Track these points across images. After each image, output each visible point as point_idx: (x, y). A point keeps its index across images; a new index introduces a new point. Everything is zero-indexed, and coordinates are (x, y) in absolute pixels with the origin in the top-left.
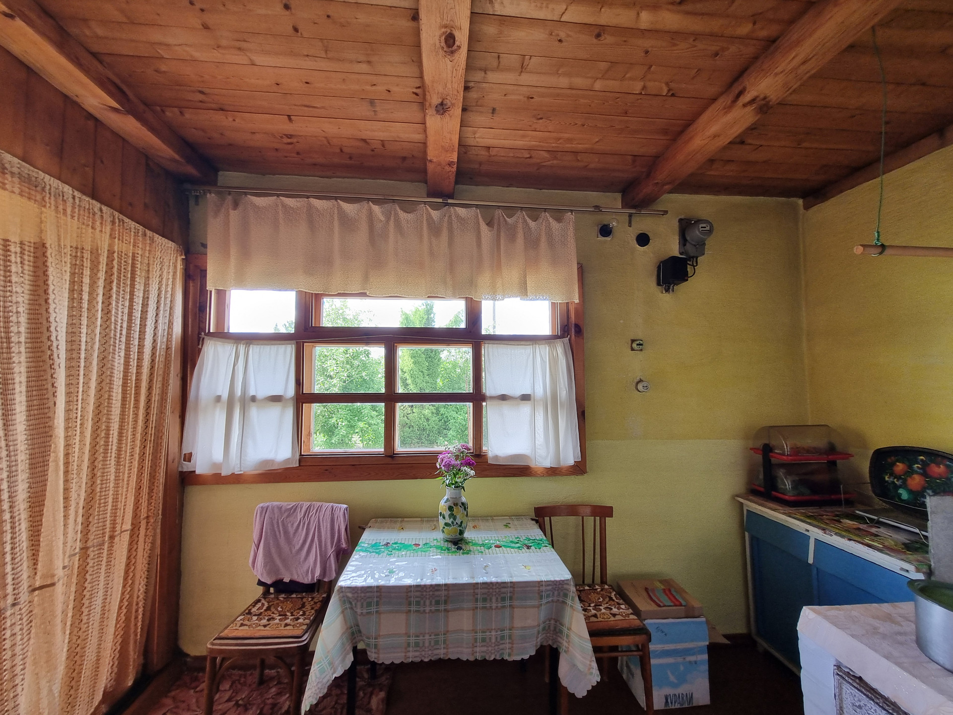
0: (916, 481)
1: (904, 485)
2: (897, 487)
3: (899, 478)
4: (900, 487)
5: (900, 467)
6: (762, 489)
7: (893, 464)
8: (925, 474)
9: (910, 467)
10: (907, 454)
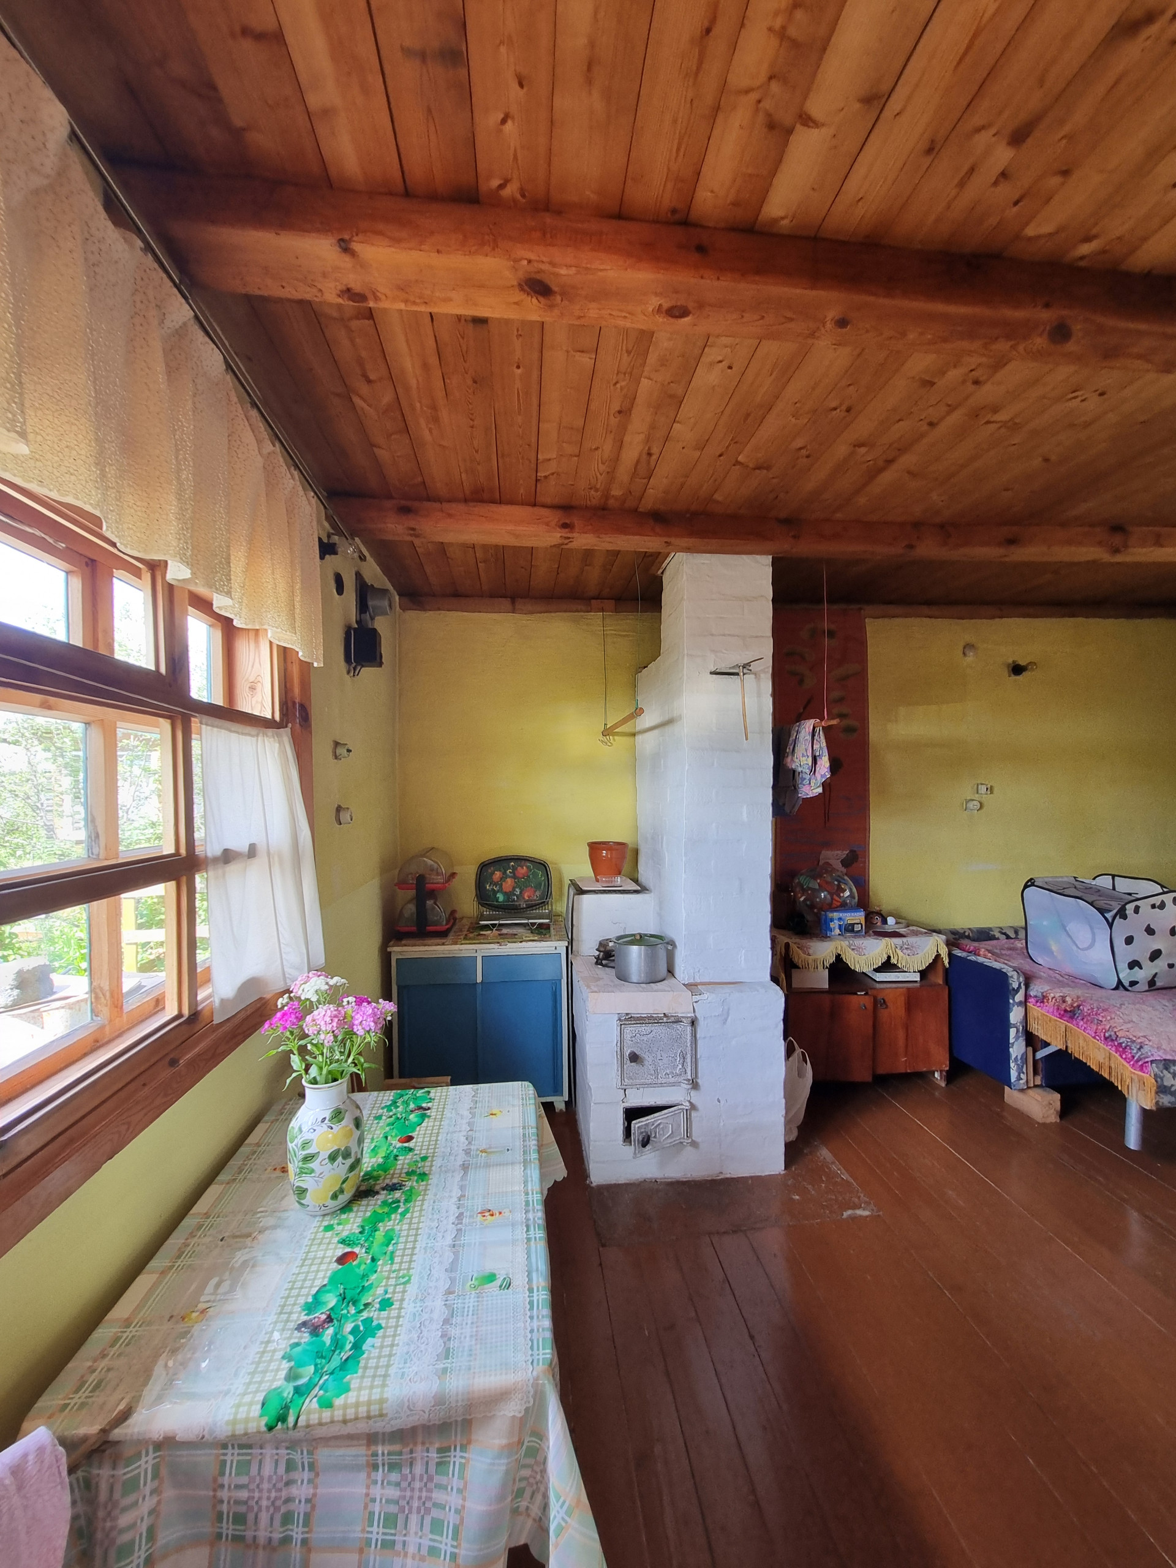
0: (509, 883)
1: (501, 890)
2: (495, 893)
3: (496, 884)
4: (498, 891)
5: (498, 874)
6: (414, 929)
7: (493, 873)
8: (514, 877)
9: (504, 873)
10: (501, 862)
